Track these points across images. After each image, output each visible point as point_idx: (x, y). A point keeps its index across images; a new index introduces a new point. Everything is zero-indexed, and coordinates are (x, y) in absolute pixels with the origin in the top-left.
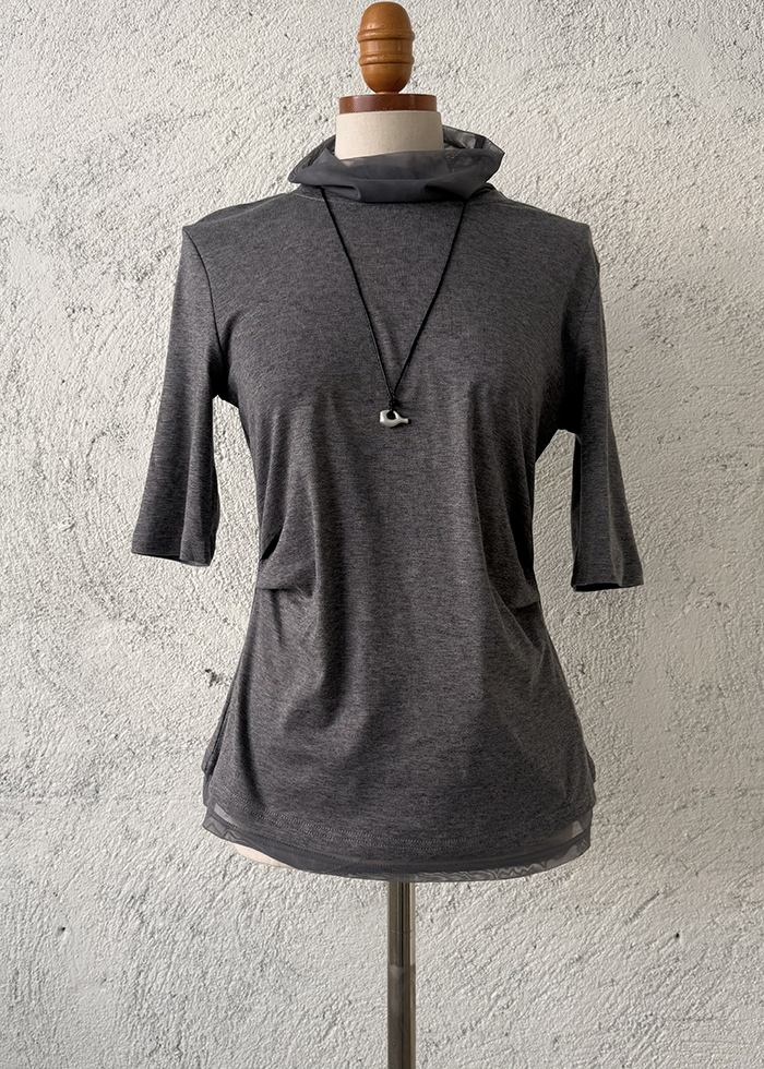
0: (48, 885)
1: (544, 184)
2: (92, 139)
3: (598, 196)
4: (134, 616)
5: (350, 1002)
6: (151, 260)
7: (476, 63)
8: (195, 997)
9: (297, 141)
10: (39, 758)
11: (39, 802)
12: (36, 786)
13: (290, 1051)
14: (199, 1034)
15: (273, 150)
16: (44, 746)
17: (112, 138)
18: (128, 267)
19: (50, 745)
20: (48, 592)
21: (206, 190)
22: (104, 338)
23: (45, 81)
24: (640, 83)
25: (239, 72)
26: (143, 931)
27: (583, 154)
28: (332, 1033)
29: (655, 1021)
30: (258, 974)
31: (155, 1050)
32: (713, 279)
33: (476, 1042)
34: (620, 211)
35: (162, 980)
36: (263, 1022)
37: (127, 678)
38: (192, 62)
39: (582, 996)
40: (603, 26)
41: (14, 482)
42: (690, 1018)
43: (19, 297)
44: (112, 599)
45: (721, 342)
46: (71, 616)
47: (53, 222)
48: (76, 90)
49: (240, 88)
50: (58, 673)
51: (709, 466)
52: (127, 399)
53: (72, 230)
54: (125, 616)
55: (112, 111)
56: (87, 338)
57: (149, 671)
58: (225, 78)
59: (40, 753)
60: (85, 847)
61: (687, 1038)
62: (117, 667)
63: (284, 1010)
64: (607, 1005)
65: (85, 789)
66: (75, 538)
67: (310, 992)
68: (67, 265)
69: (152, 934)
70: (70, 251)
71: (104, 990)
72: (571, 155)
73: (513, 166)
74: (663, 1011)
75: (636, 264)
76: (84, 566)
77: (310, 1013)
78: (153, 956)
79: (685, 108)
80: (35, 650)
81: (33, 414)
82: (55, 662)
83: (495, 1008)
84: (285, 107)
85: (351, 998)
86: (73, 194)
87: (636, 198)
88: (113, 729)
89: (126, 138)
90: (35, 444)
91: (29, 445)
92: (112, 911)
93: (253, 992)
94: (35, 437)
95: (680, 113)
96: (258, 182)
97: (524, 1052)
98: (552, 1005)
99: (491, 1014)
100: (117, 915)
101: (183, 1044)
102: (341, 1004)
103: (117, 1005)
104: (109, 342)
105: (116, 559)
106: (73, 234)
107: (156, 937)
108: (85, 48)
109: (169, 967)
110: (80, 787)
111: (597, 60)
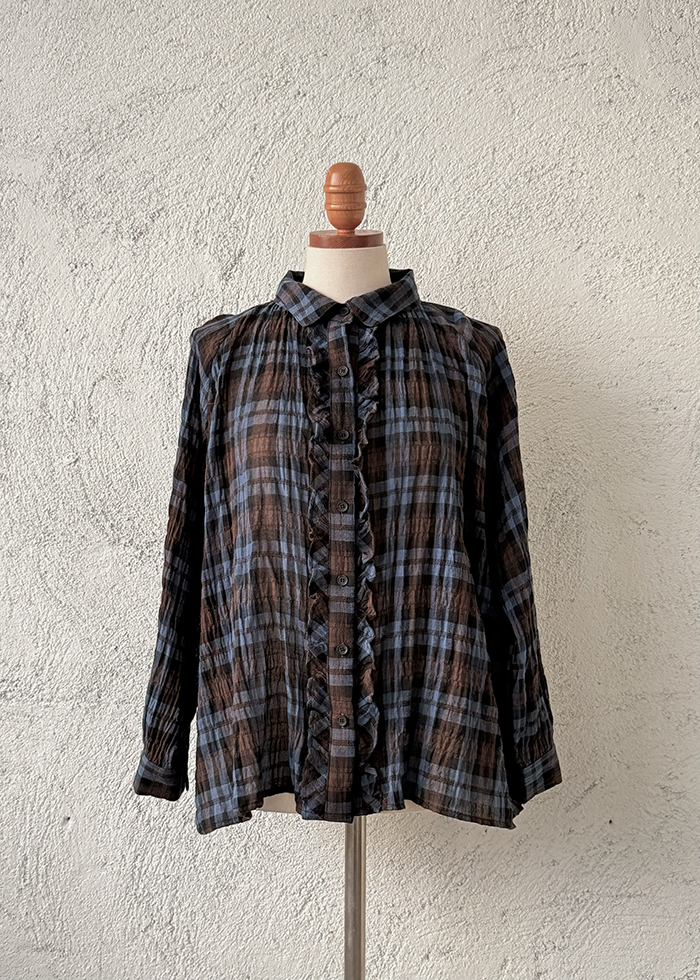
0: (55, 779)
1: (499, 155)
2: (92, 109)
3: (548, 167)
4: (131, 541)
5: (323, 881)
6: (146, 221)
7: (439, 45)
8: (186, 877)
9: (278, 114)
10: (47, 667)
11: (47, 706)
12: (45, 692)
13: (270, 924)
14: (190, 910)
15: (256, 122)
16: (52, 656)
17: (111, 110)
18: (125, 226)
19: (58, 654)
20: (55, 519)
21: (196, 157)
22: (104, 291)
23: (50, 56)
24: (586, 64)
25: (226, 50)
26: (141, 819)
27: (534, 128)
28: (307, 907)
29: (591, 897)
30: (242, 857)
31: (150, 925)
32: (648, 242)
33: (433, 915)
34: (567, 181)
35: (156, 863)
36: (246, 898)
37: (126, 597)
38: (183, 40)
39: (526, 875)
40: (553, 13)
41: (23, 421)
42: (621, 895)
43: (27, 253)
44: (112, 526)
45: (654, 299)
46: (75, 541)
47: (57, 185)
48: (77, 65)
49: (226, 65)
50: (64, 592)
51: (643, 409)
52: (124, 347)
53: (74, 193)
54: (123, 541)
55: (111, 84)
56: (88, 291)
57: (145, 590)
58: (213, 55)
59: (48, 663)
60: (89, 745)
61: (619, 913)
62: (117, 587)
63: (265, 887)
64: (549, 883)
65: (89, 695)
66: (78, 471)
67: (288, 871)
68: (69, 225)
69: (149, 821)
70: (72, 212)
71: (105, 873)
72: (523, 129)
73: (471, 139)
74: (598, 888)
75: (581, 228)
76: (86, 497)
77: (289, 889)
78: (149, 842)
79: (626, 88)
80: (43, 572)
81: (40, 360)
82: (61, 582)
83: (451, 885)
84: (267, 83)
85: (323, 877)
86: (76, 159)
87: (581, 169)
88: (113, 641)
89: (123, 109)
90: (42, 387)
91: (36, 387)
92: (112, 802)
93: (238, 872)
94: (42, 381)
95: (621, 92)
96: (242, 152)
97: (476, 923)
98: (500, 883)
99: (447, 890)
100: (117, 805)
101: (175, 919)
102: (315, 882)
103: (116, 886)
104: (108, 295)
105: (115, 491)
106: (75, 197)
107: (152, 824)
108: (85, 25)
109: (163, 850)
110: (83, 693)
111: (547, 44)
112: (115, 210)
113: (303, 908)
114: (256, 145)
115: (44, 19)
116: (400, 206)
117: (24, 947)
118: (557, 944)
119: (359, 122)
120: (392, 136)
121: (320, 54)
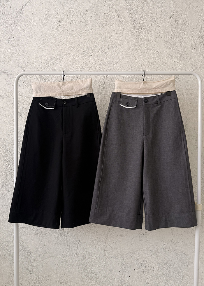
112: (52, 80)
113: (91, 226)
114: (81, 66)
115: (36, 39)
116: (112, 79)
117: (33, 234)
118: (144, 234)
119: (103, 61)
120: (110, 64)
121: (95, 47)
